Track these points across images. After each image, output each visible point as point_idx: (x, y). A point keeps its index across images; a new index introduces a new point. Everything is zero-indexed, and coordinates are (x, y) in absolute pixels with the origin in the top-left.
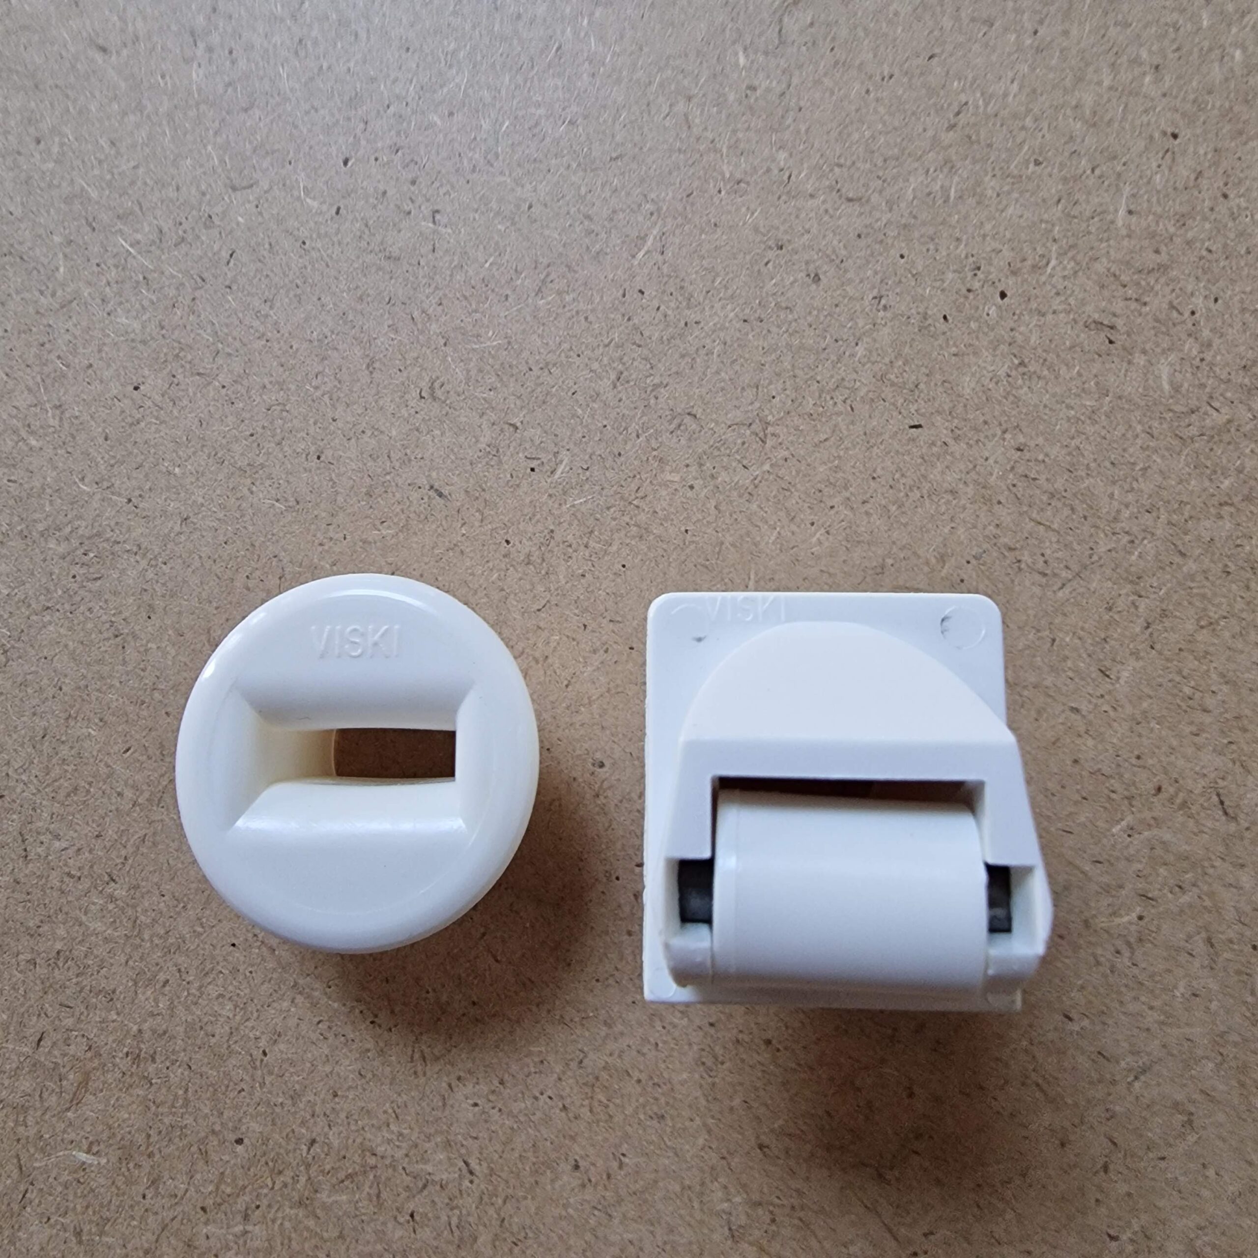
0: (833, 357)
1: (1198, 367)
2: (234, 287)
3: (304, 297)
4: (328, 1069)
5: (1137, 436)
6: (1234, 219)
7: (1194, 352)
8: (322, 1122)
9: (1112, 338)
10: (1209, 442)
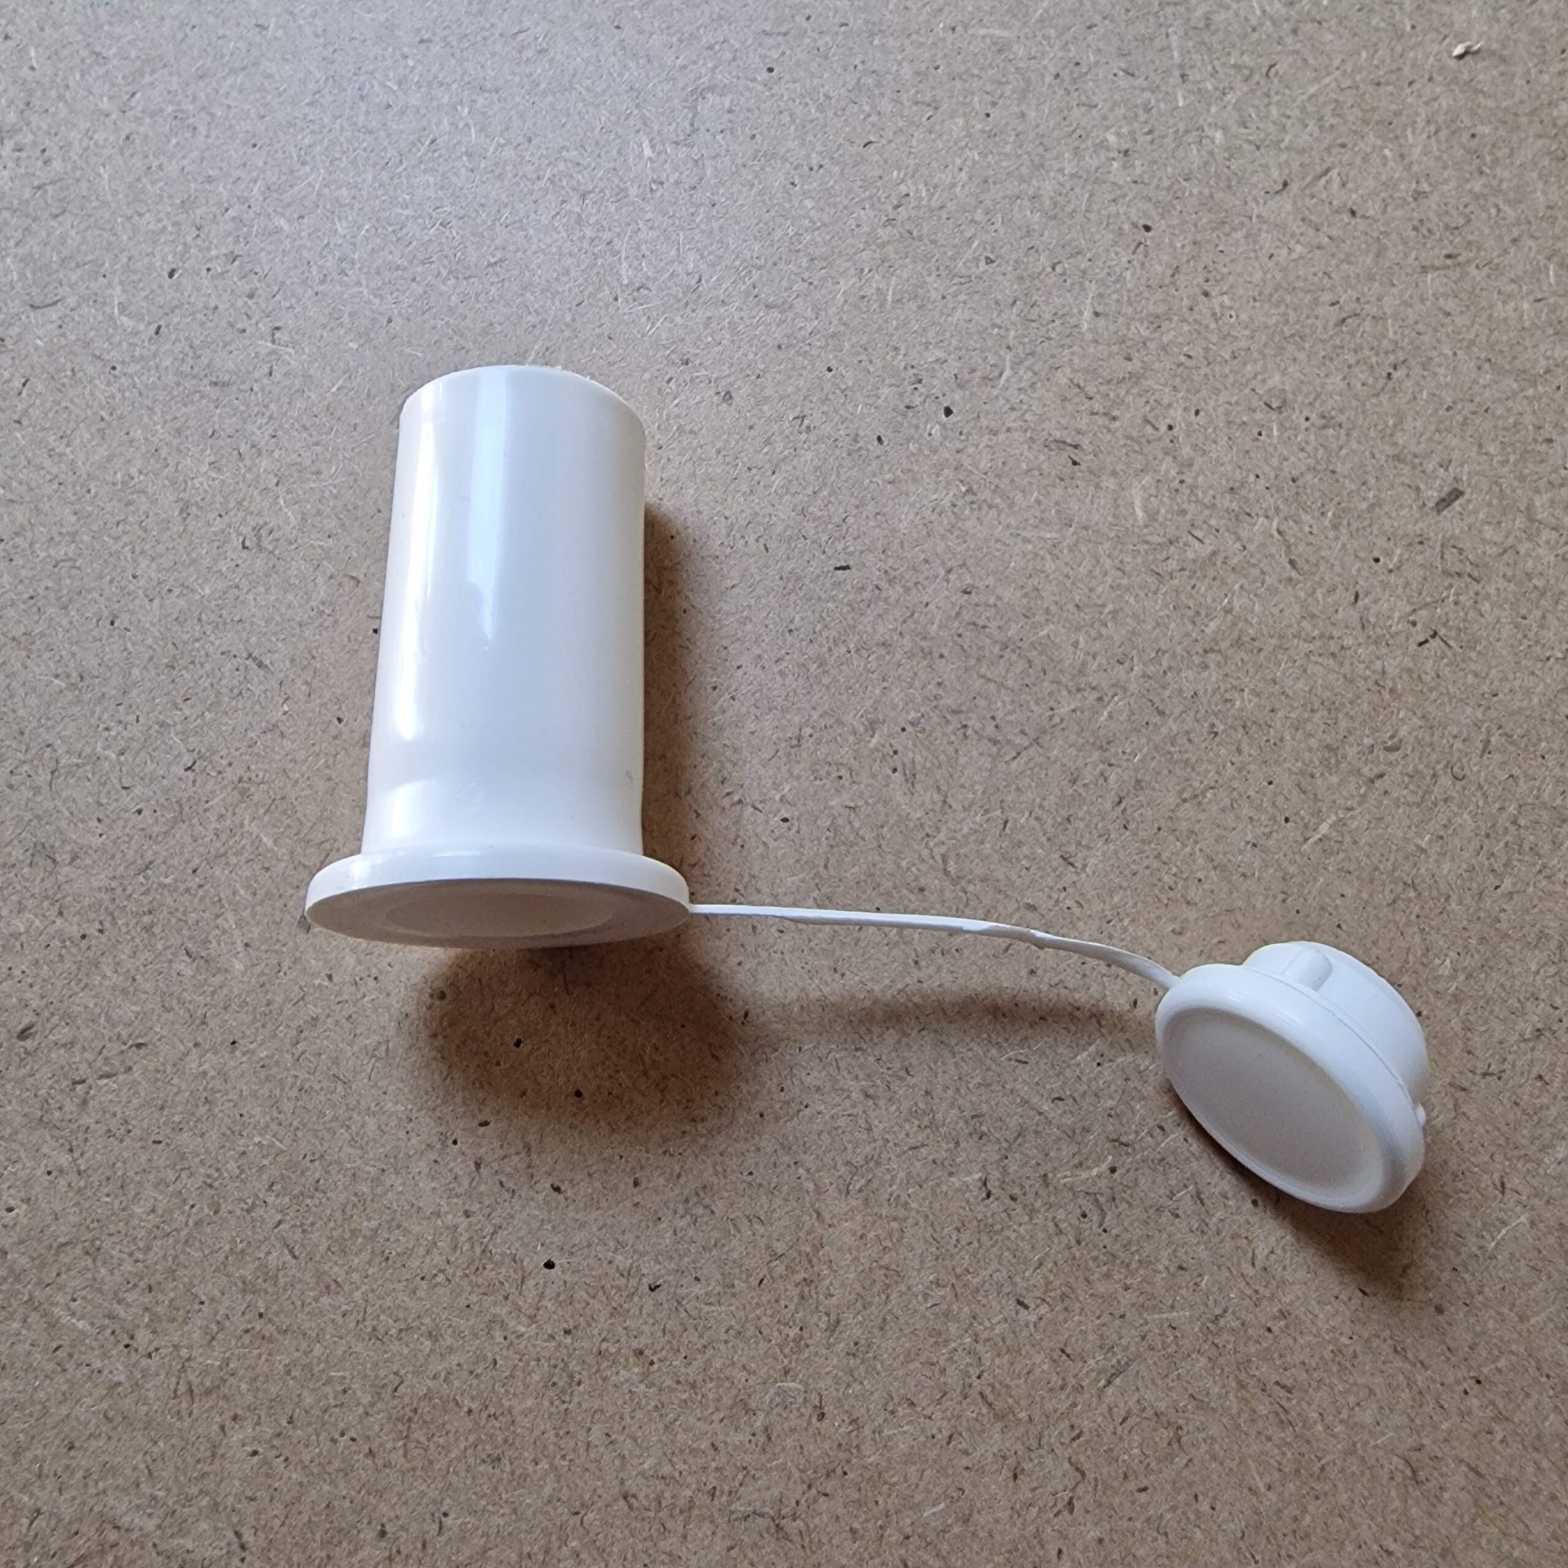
0: (745, 488)
1: (1177, 491)
2: (25, 422)
3: (108, 432)
4: (64, 1410)
5: (1106, 574)
6: (1217, 320)
7: (1173, 473)
8: (51, 1484)
9: (1076, 459)
10: (1190, 578)
